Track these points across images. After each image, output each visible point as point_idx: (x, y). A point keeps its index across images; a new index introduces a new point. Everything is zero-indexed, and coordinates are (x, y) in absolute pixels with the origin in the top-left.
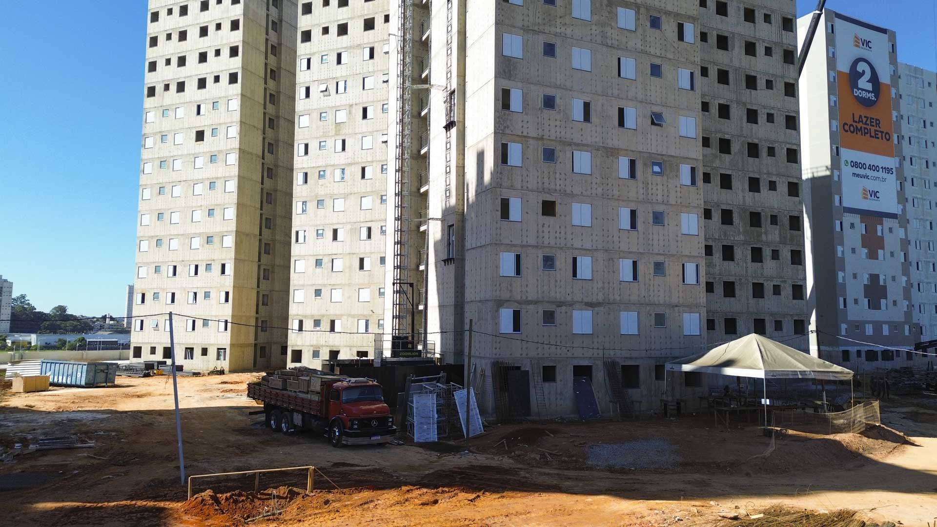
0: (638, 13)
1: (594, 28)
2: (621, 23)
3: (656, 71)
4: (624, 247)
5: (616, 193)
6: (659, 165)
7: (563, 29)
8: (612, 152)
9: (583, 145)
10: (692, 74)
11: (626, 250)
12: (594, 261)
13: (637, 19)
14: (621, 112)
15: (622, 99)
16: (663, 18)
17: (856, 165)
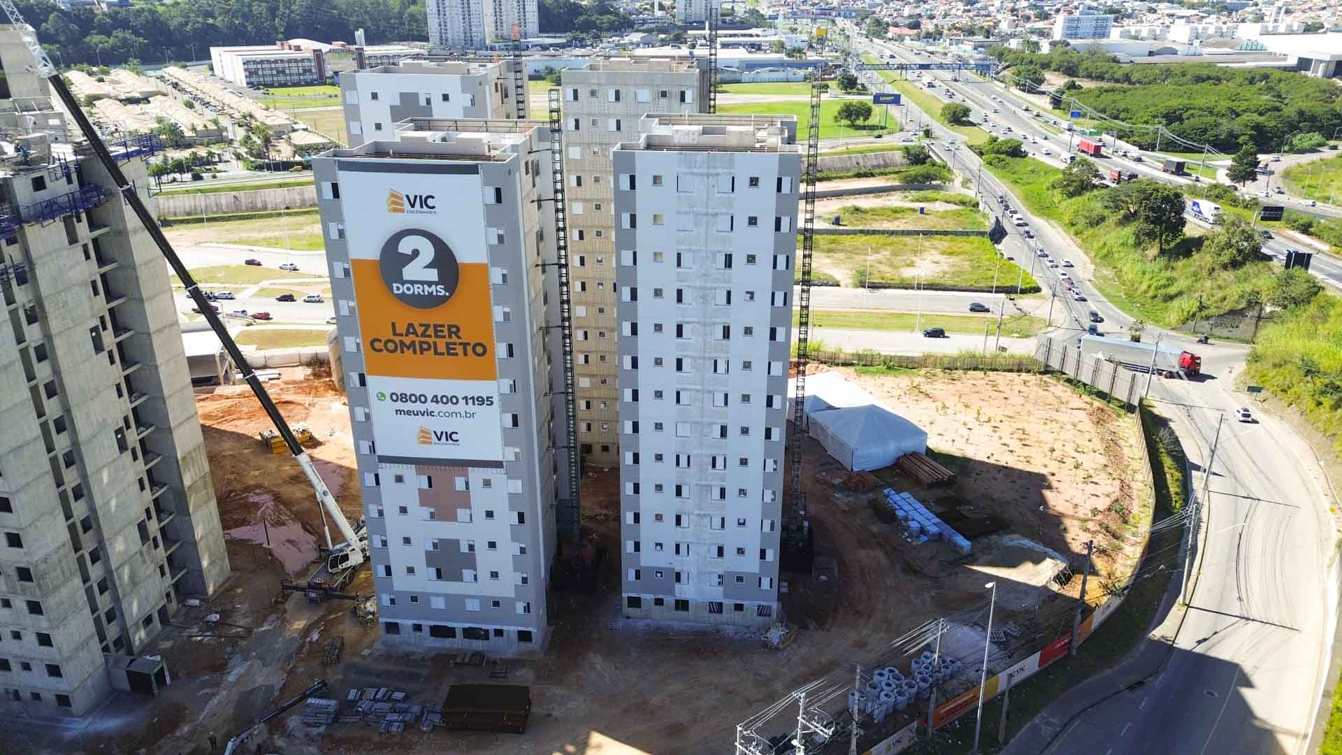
17: (404, 398)
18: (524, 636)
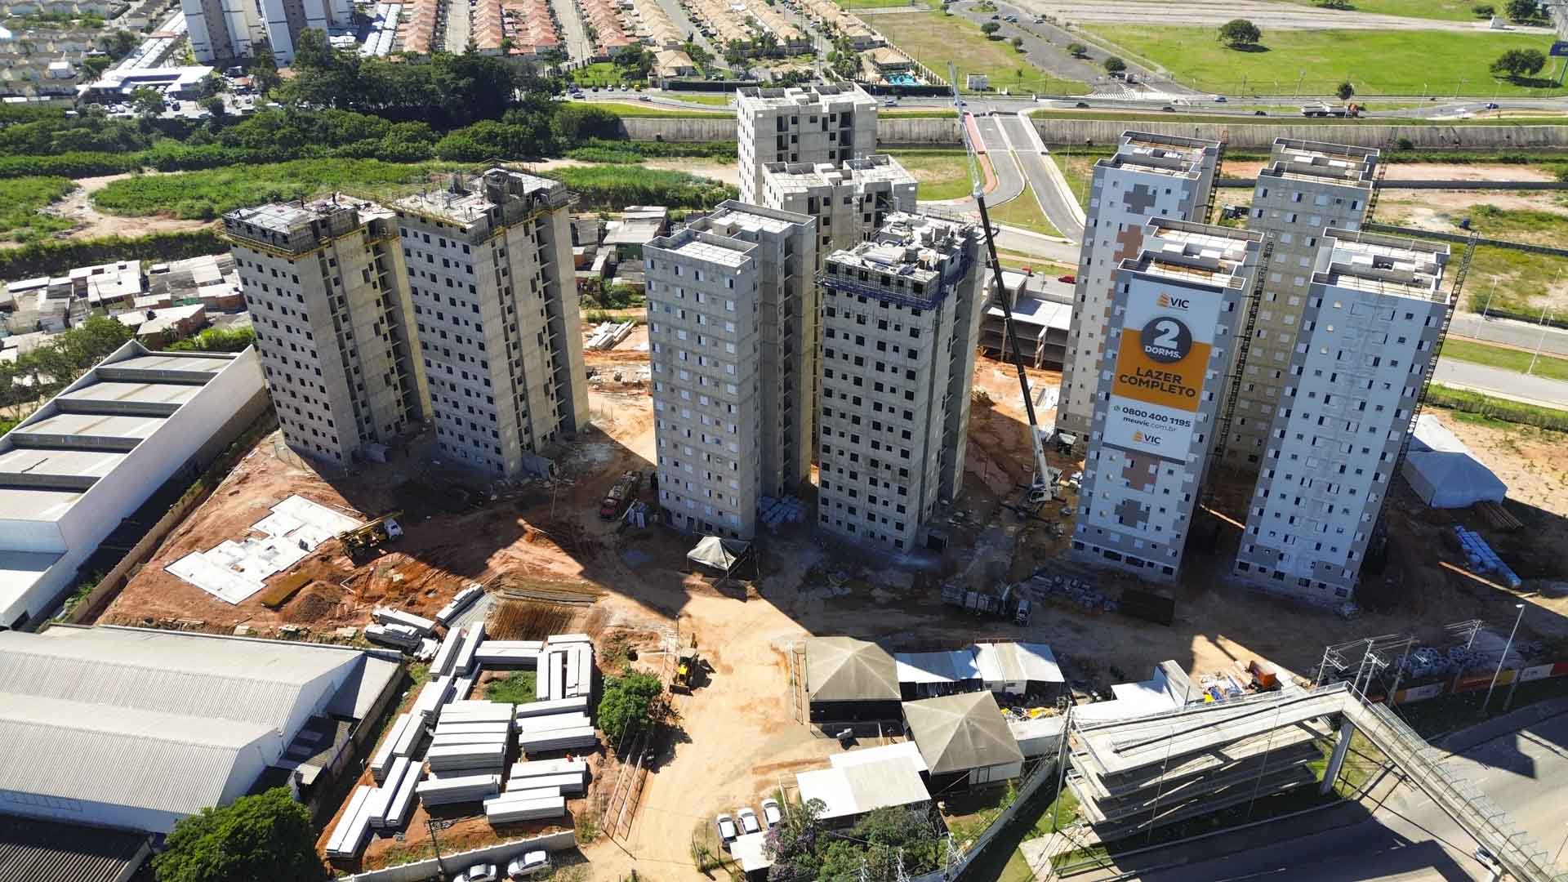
0: (709, 399)
2: (702, 402)
6: (720, 459)
14: (703, 436)
16: (721, 402)
17: (1132, 411)
18: (1168, 571)
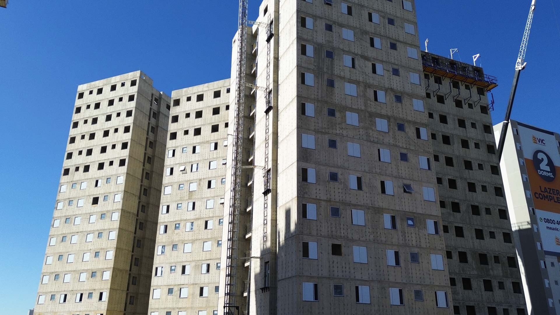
0: (389, 121)
1: (361, 130)
2: (379, 128)
3: (404, 157)
4: (392, 279)
5: (383, 239)
6: (412, 219)
7: (341, 131)
8: (378, 211)
9: (359, 205)
10: (428, 159)
11: (394, 281)
12: (371, 290)
13: (389, 125)
14: (383, 183)
15: (383, 175)
16: (406, 125)
17: (548, 221)
